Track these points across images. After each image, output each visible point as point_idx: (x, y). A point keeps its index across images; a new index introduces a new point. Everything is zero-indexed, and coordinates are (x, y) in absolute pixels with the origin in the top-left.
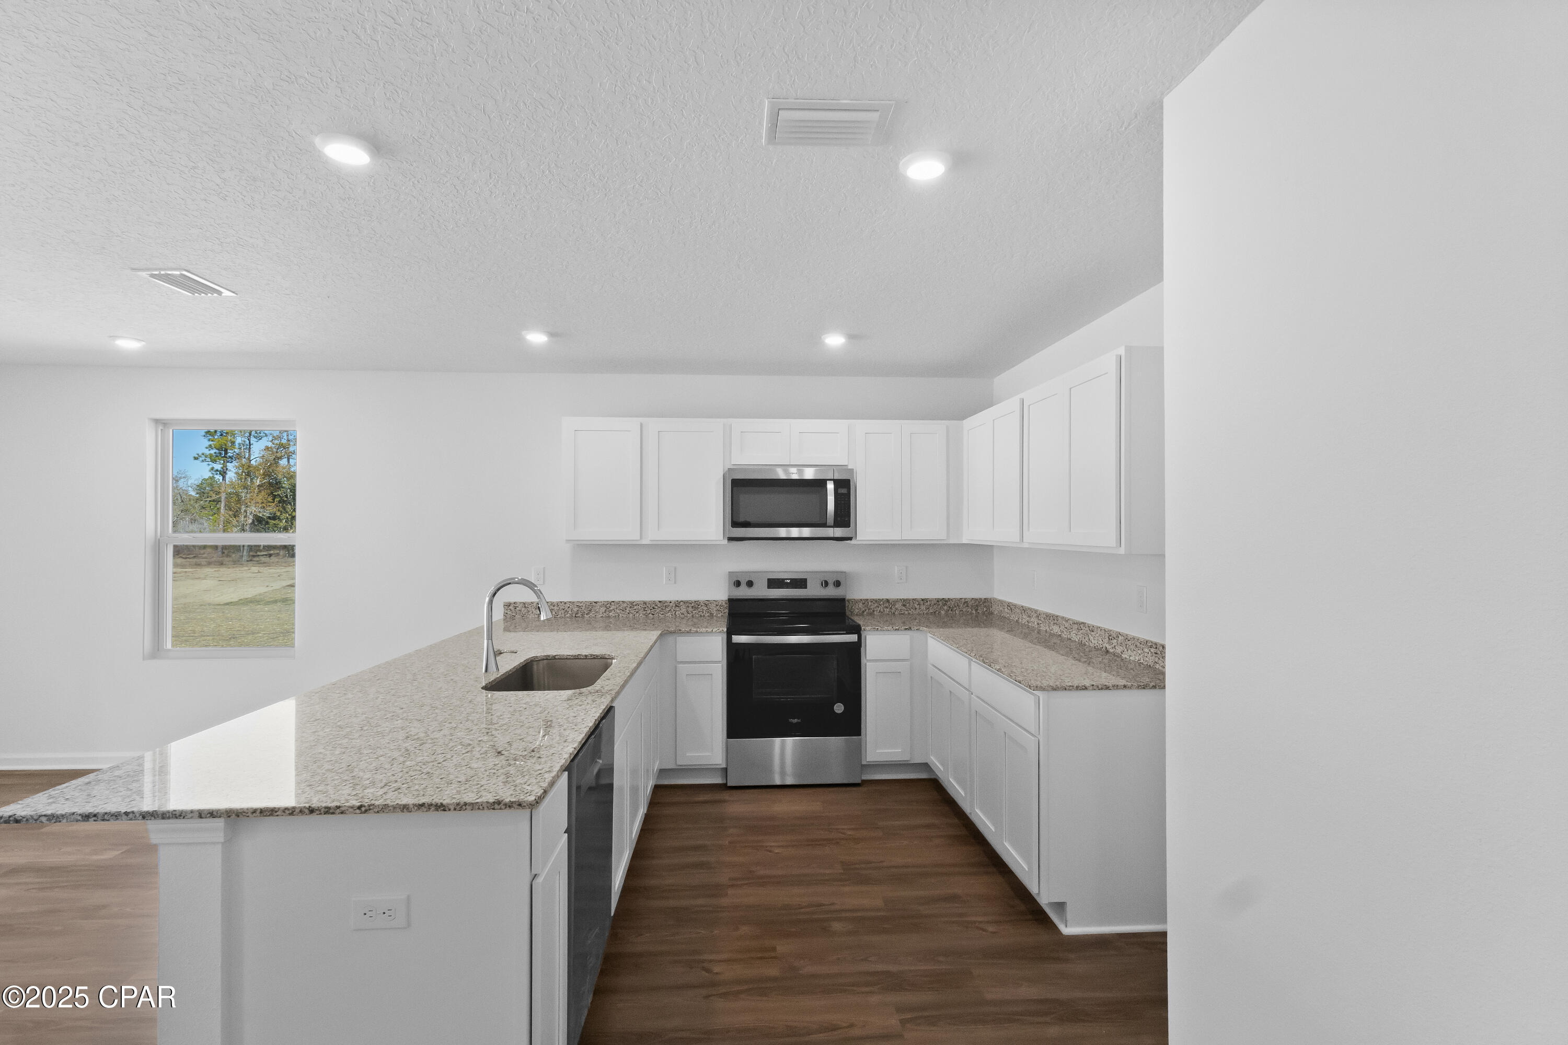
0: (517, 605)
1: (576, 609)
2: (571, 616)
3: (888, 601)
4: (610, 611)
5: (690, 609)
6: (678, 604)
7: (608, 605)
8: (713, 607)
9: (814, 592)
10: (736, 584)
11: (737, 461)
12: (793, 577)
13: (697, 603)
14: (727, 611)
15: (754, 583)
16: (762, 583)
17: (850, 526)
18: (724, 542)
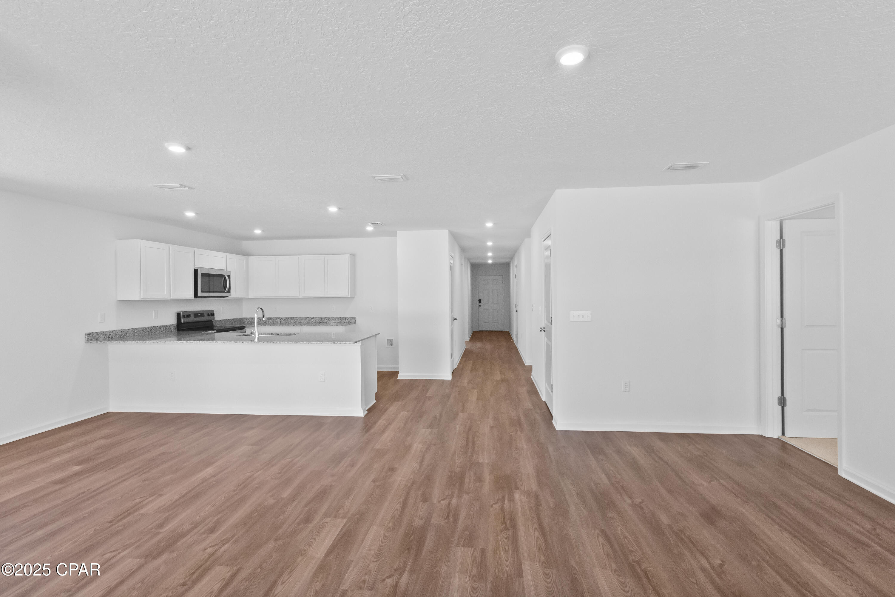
0: (93, 334)
1: (120, 334)
2: (119, 338)
3: (220, 320)
4: (135, 333)
5: (164, 329)
6: (160, 327)
7: (134, 330)
8: (172, 327)
9: (206, 318)
10: (184, 316)
11: (197, 266)
12: (200, 313)
13: (167, 326)
14: (176, 329)
15: (190, 315)
16: (192, 315)
17: (230, 292)
18: (193, 299)
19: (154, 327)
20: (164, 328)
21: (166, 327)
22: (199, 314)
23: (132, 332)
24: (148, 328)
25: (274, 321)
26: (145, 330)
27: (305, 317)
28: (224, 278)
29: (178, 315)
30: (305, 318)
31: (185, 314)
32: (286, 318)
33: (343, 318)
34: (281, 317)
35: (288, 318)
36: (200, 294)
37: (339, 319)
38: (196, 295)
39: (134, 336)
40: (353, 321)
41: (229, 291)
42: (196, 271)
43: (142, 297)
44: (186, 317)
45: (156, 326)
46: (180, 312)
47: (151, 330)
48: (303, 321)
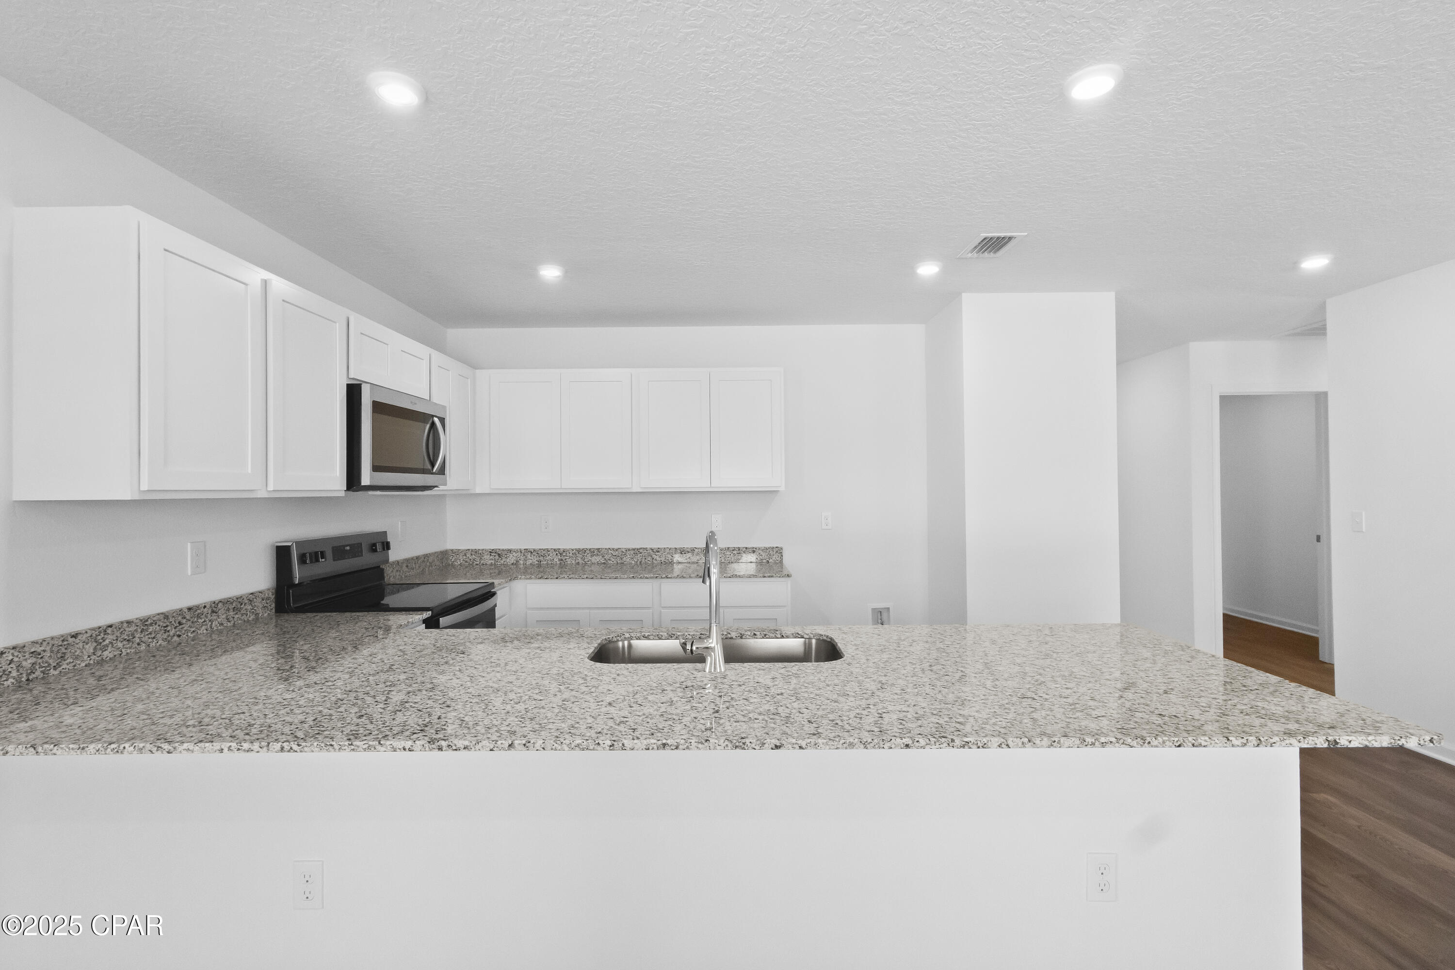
3: (398, 563)
8: (258, 603)
9: (367, 560)
10: (302, 559)
11: (357, 374)
12: (352, 542)
13: (239, 600)
14: (273, 605)
15: (323, 554)
16: (329, 554)
17: (444, 474)
18: (342, 494)
19: (190, 609)
20: (228, 610)
21: (234, 604)
22: (348, 548)
23: (90, 648)
24: (166, 616)
25: (541, 558)
26: (151, 629)
27: (634, 547)
28: (428, 426)
29: (282, 554)
30: (634, 550)
31: (308, 550)
32: (579, 551)
33: (746, 548)
34: (562, 547)
35: (584, 551)
36: (366, 477)
37: (735, 552)
38: (353, 480)
39: (101, 662)
40: (776, 557)
41: (442, 471)
42: (353, 392)
43: (144, 487)
44: (308, 561)
45: (198, 607)
46: (289, 544)
47: (180, 623)
48: (627, 559)
